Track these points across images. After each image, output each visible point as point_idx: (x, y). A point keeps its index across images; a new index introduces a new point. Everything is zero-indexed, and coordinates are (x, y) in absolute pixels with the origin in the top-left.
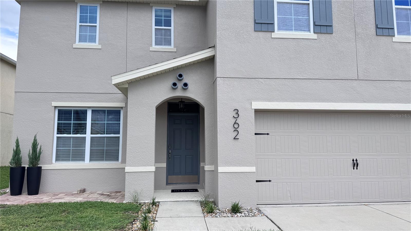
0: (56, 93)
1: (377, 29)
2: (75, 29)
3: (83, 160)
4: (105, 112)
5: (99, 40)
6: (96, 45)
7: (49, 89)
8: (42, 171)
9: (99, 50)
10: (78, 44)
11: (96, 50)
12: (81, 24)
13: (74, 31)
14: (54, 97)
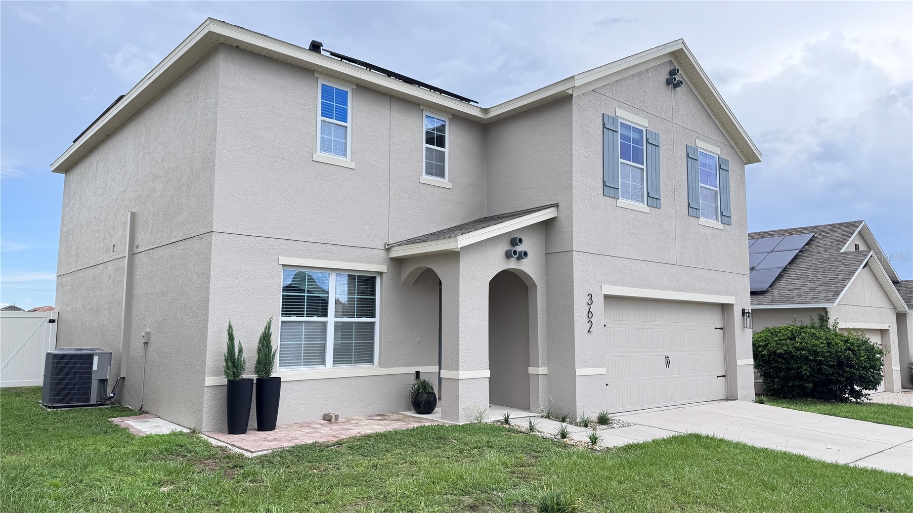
0: (285, 241)
1: (690, 208)
2: (315, 127)
3: (323, 362)
4: (355, 279)
5: (352, 153)
6: (346, 161)
7: (274, 231)
8: (281, 384)
9: (351, 172)
10: (320, 156)
11: (348, 170)
12: (323, 118)
13: (312, 129)
14: (283, 247)
